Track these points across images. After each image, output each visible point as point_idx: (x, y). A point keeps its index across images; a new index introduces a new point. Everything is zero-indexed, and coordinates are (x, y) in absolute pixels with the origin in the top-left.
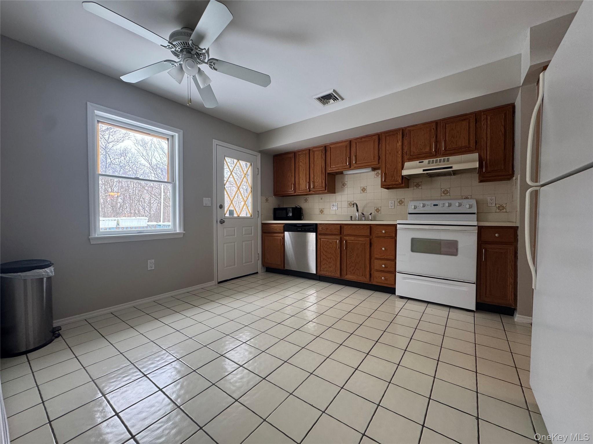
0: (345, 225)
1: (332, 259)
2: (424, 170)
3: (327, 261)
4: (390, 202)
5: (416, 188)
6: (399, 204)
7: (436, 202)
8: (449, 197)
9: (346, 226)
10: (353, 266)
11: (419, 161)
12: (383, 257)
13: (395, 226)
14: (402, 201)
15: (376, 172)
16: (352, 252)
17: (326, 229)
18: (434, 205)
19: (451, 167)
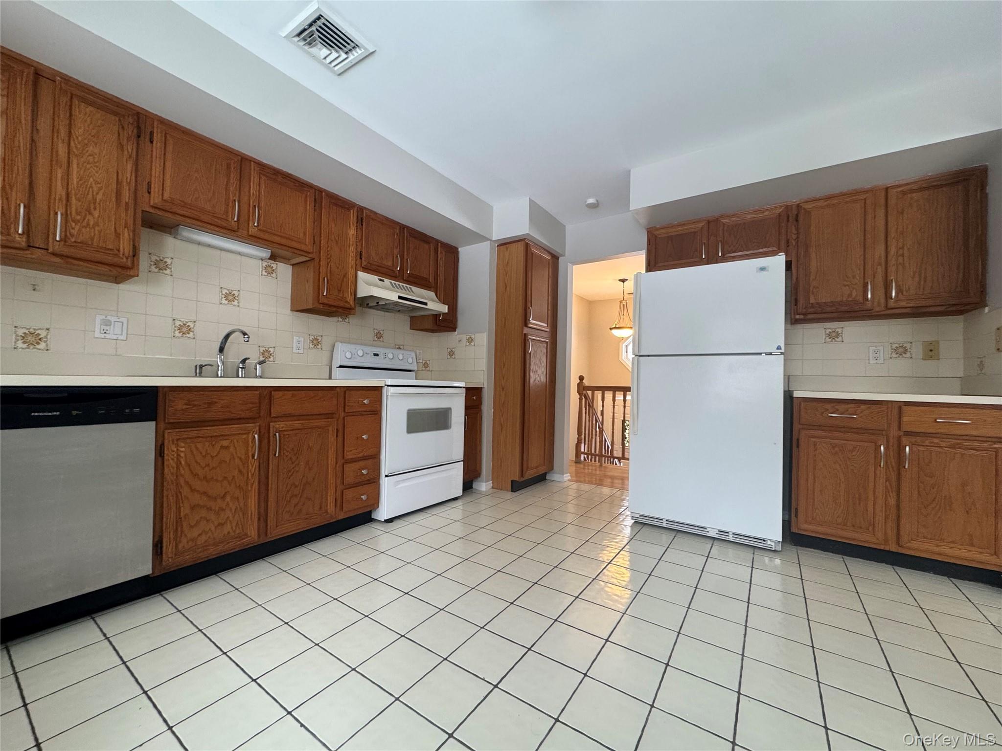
0: (274, 391)
1: (228, 499)
2: (400, 298)
3: (209, 509)
4: (295, 339)
5: (341, 320)
6: (313, 346)
7: (376, 351)
8: (382, 344)
9: (277, 393)
10: (296, 496)
11: (379, 278)
12: (361, 455)
13: (378, 390)
14: (318, 340)
15: (266, 264)
16: (294, 458)
17: (206, 406)
18: (374, 354)
19: (426, 304)
